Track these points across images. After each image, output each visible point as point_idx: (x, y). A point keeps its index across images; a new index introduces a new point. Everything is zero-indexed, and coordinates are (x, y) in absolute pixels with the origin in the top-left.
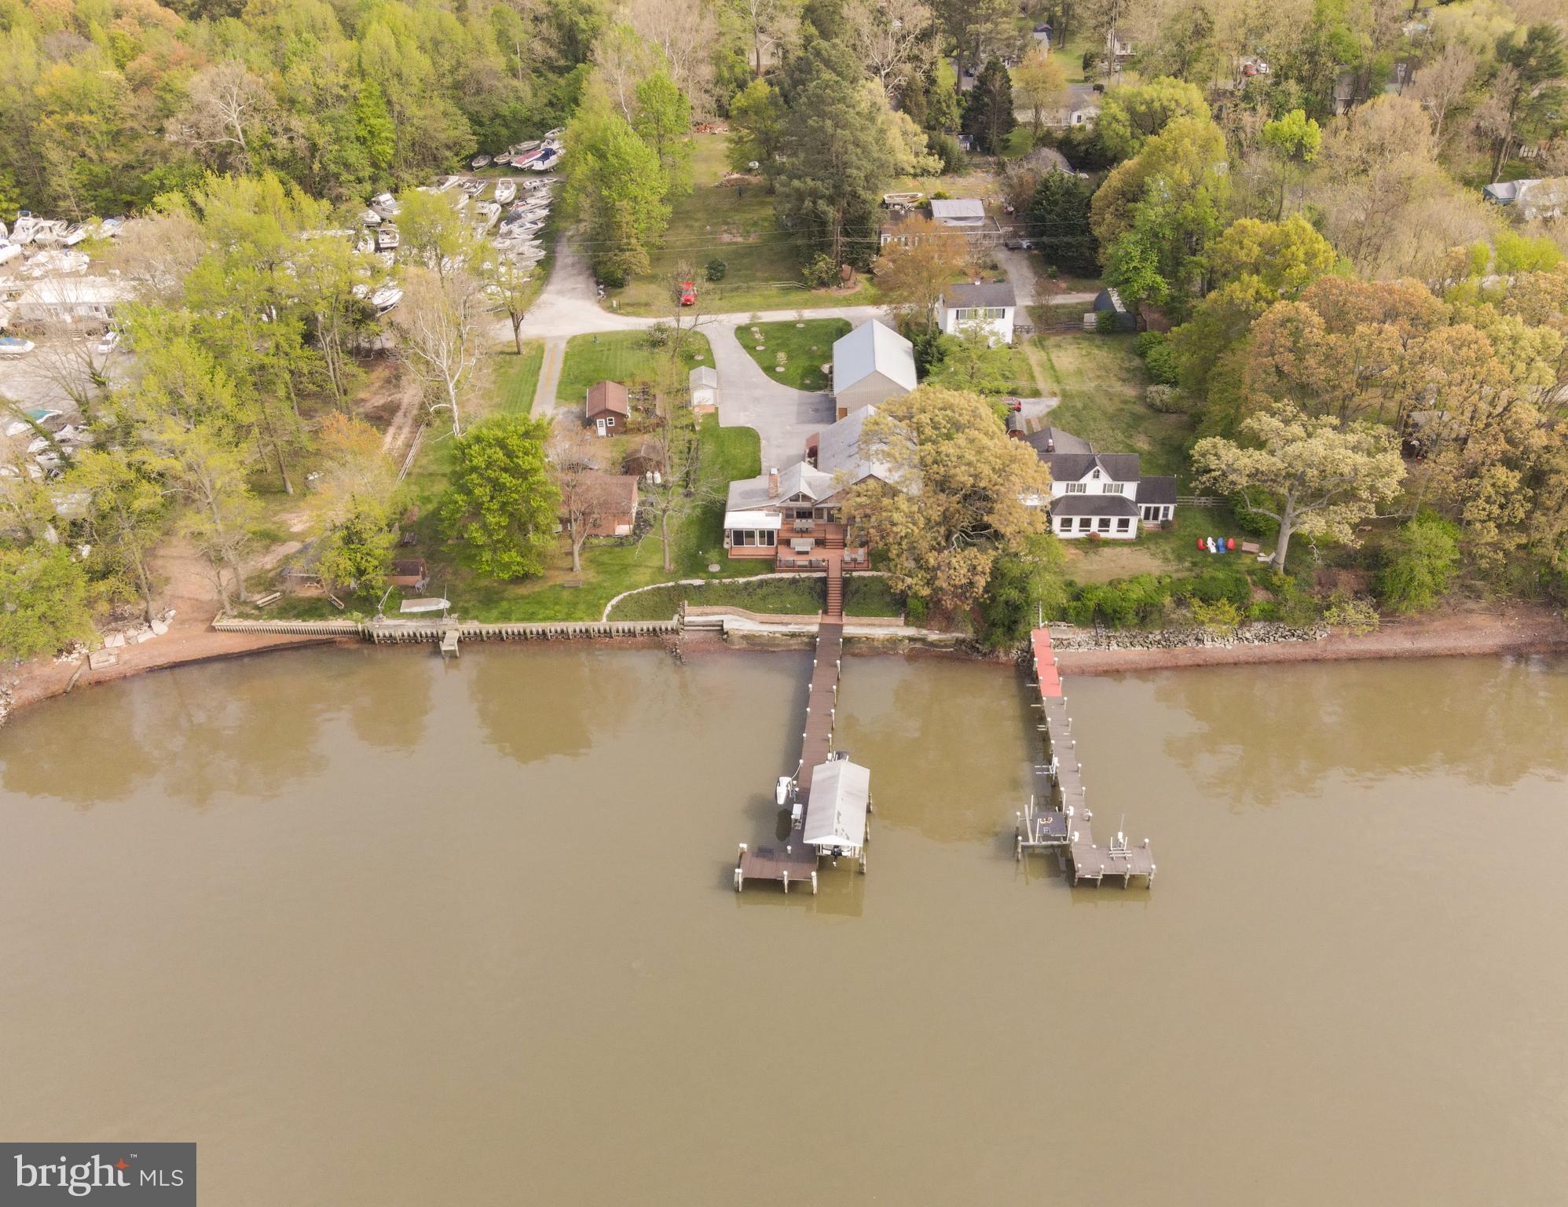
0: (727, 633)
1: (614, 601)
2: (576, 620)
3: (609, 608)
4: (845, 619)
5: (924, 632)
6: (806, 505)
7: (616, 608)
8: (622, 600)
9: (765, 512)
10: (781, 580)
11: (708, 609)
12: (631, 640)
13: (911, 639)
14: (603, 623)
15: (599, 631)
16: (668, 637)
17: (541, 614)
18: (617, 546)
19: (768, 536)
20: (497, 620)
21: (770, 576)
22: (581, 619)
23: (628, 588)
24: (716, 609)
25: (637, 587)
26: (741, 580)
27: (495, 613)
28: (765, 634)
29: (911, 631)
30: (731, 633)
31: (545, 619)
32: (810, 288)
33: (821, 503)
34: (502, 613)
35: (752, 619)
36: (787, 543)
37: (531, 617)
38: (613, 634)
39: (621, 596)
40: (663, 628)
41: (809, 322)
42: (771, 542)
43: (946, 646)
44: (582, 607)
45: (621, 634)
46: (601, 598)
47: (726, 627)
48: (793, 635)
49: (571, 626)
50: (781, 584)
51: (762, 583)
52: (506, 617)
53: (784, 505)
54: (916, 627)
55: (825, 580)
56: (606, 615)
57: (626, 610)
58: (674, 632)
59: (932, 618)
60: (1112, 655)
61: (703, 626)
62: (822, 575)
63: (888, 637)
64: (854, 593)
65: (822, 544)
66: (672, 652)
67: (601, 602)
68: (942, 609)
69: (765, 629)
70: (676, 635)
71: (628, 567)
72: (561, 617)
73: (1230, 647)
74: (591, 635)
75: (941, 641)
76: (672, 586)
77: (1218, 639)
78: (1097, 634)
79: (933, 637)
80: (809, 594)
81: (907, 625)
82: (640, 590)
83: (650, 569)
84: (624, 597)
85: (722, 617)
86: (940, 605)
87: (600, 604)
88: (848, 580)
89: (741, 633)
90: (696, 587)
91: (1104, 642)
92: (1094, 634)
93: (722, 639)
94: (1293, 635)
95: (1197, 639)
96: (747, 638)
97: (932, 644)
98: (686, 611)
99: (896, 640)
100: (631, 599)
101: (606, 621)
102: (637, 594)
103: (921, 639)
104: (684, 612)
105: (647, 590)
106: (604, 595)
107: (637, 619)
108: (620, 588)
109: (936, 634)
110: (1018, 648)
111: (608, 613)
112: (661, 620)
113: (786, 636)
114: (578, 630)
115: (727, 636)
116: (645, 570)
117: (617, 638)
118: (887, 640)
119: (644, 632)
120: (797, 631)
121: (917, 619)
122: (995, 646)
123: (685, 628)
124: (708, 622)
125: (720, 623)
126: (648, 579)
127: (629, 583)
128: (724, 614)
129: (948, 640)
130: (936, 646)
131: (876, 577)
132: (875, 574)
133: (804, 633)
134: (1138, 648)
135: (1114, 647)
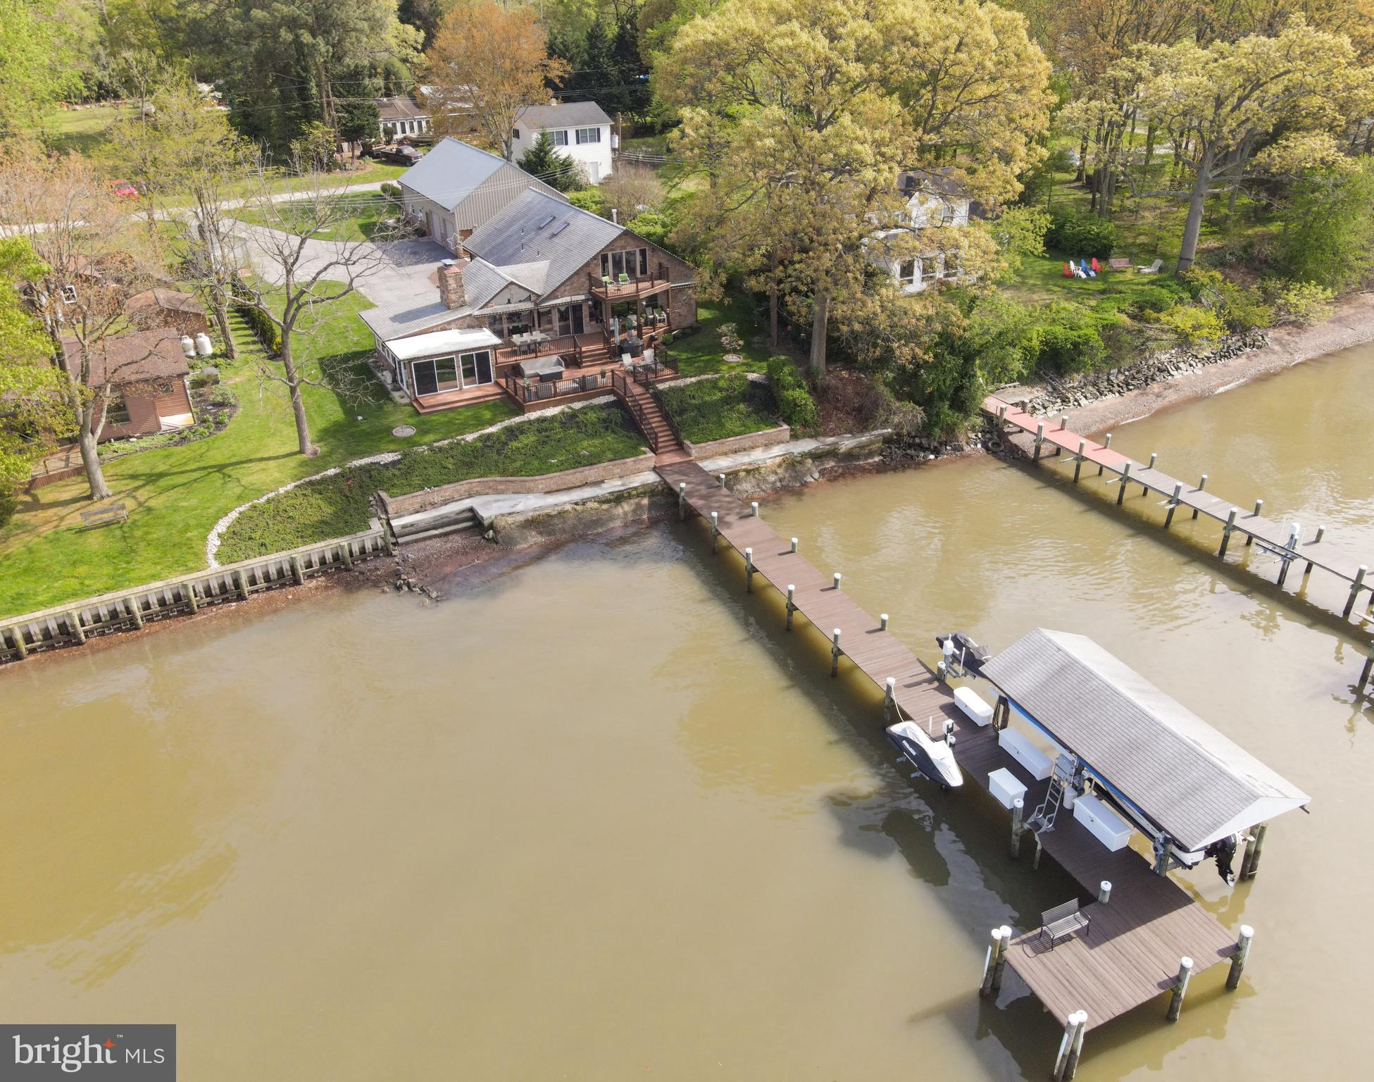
0: (491, 526)
1: (222, 526)
2: (141, 581)
3: (213, 542)
4: (695, 450)
5: (830, 440)
7: (233, 534)
8: (237, 521)
9: (455, 330)
10: (541, 420)
11: (436, 494)
12: (290, 593)
13: (817, 456)
14: (214, 570)
15: (208, 592)
16: (371, 565)
17: (45, 590)
18: (177, 444)
19: (477, 365)
21: (518, 419)
22: (154, 577)
23: (242, 498)
24: (448, 490)
25: (260, 492)
26: (470, 437)
28: (568, 507)
29: (807, 445)
30: (501, 523)
33: (553, 296)
35: (529, 491)
36: (517, 371)
38: (246, 588)
39: (234, 515)
40: (356, 549)
42: (485, 377)
43: (871, 454)
44: (146, 553)
45: (262, 584)
46: (187, 528)
47: (487, 514)
48: (618, 498)
49: (134, 595)
50: (544, 425)
51: (512, 432)
54: (811, 437)
55: (620, 404)
56: (210, 556)
57: (257, 535)
58: (382, 551)
59: (826, 418)
60: (1091, 411)
61: (435, 528)
62: (612, 398)
63: (778, 460)
64: (682, 412)
65: (573, 361)
66: (399, 588)
67: (189, 534)
68: (838, 400)
69: (563, 500)
70: (390, 555)
71: (220, 468)
72: (99, 586)
73: (1199, 372)
74: (189, 604)
75: (862, 447)
76: (336, 475)
77: (1181, 365)
78: (1054, 389)
79: (847, 443)
80: (607, 429)
81: (795, 437)
82: (271, 495)
83: (272, 462)
84: (240, 513)
85: (467, 503)
86: (830, 396)
87: (189, 539)
88: (658, 397)
89: (520, 518)
90: (386, 466)
91: (1069, 395)
92: (1050, 389)
93: (488, 540)
94: (1245, 345)
95: (1160, 370)
96: (537, 523)
97: (850, 456)
98: (390, 509)
99: (792, 464)
100: (255, 514)
101: (215, 566)
102: (268, 501)
103: (832, 453)
104: (386, 512)
105: (287, 492)
106: (193, 522)
107: (291, 545)
108: (222, 503)
109: (848, 439)
110: (973, 429)
111: (215, 550)
112: (347, 534)
113: (607, 501)
114: (153, 600)
115: (495, 532)
116: (262, 465)
117: (255, 596)
118: (779, 466)
119: (316, 567)
120: (622, 488)
121: (805, 424)
122: (951, 430)
123: (400, 540)
124: (442, 517)
125: (470, 514)
126: (276, 475)
127: (238, 490)
128: (470, 496)
129: (871, 443)
130: (857, 458)
131: (699, 382)
132: (693, 380)
133: (635, 488)
134: (1110, 396)
135: (1083, 402)
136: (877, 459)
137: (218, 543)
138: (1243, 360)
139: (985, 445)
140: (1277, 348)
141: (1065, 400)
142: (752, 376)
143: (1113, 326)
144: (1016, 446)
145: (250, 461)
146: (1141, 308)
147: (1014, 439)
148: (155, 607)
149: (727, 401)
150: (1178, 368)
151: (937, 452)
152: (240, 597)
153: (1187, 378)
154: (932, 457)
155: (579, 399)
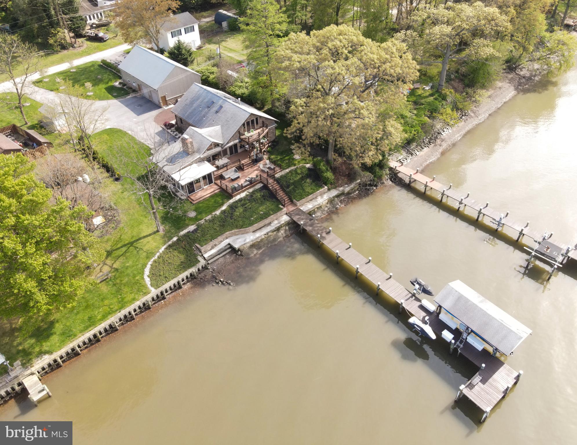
0: (239, 250)
1: (147, 271)
3: (147, 280)
4: (298, 203)
5: (341, 189)
6: (218, 149)
7: (152, 275)
8: (152, 269)
9: (195, 165)
10: (240, 200)
11: (216, 241)
12: (180, 292)
13: (338, 196)
14: (154, 292)
15: (154, 299)
16: (203, 275)
17: (98, 313)
19: (208, 178)
20: (63, 343)
21: (231, 201)
22: (134, 299)
23: (148, 258)
24: (220, 238)
25: (153, 254)
26: (218, 212)
27: (55, 339)
28: (263, 237)
29: (334, 193)
30: (242, 248)
31: (104, 317)
32: (57, 52)
33: (228, 143)
34: (63, 334)
35: (247, 233)
36: (221, 177)
37: (92, 322)
38: (165, 294)
39: (149, 266)
40: (196, 270)
41: (77, 67)
42: (211, 182)
43: (355, 191)
44: (126, 289)
45: (170, 292)
46: (134, 276)
47: (236, 246)
48: (278, 229)
50: (242, 202)
51: (232, 207)
52: (68, 335)
53: (206, 155)
54: (334, 188)
55: (265, 187)
56: (149, 286)
57: (162, 273)
58: (205, 268)
59: (338, 180)
60: (421, 157)
61: (219, 254)
62: (261, 185)
63: (326, 201)
64: (288, 187)
65: (240, 168)
66: (218, 283)
67: (137, 278)
68: (340, 172)
69: (260, 234)
70: (208, 269)
71: (131, 244)
72: (116, 308)
73: (450, 131)
74: (149, 306)
75: (352, 190)
76: (178, 240)
77: (445, 130)
78: (408, 150)
79: (347, 189)
80: (265, 200)
81: (329, 189)
82: (158, 254)
83: (149, 237)
84: (151, 265)
85: (227, 241)
86: (338, 171)
87: (137, 280)
88: (278, 181)
89: (248, 245)
90: (193, 232)
91: (413, 152)
92: (407, 151)
93: (239, 255)
94: (463, 116)
95: (438, 133)
96: (254, 246)
97: (349, 193)
98: (202, 251)
99: (331, 201)
100: (157, 264)
101: (153, 289)
102: (159, 257)
103: (343, 194)
104: (201, 252)
105: (163, 252)
106: (135, 272)
107: (176, 276)
108: (141, 261)
109: (347, 187)
110: (386, 174)
111: (149, 283)
112: (193, 266)
113: (275, 231)
114: (137, 308)
115: (241, 252)
116: (146, 240)
117: (168, 296)
118: (327, 203)
119: (185, 281)
120: (279, 225)
121: (331, 184)
122: (380, 178)
123: (209, 262)
124: (220, 250)
125: (229, 246)
126: (155, 244)
127: (145, 254)
128: (227, 238)
129: (355, 187)
130: (351, 194)
131: (290, 172)
132: (287, 170)
133: (283, 224)
134: (425, 149)
135: (418, 153)
136: (357, 192)
137: (149, 279)
138: (463, 123)
139: (391, 180)
140: (472, 114)
141: (412, 154)
142: (308, 166)
143: (425, 124)
144: (401, 178)
145: (140, 239)
146: (432, 113)
147: (400, 175)
148: (138, 311)
149: (302, 179)
150: (444, 131)
151: (376, 186)
152: (164, 298)
153: (447, 135)
154: (375, 188)
155: (250, 188)
